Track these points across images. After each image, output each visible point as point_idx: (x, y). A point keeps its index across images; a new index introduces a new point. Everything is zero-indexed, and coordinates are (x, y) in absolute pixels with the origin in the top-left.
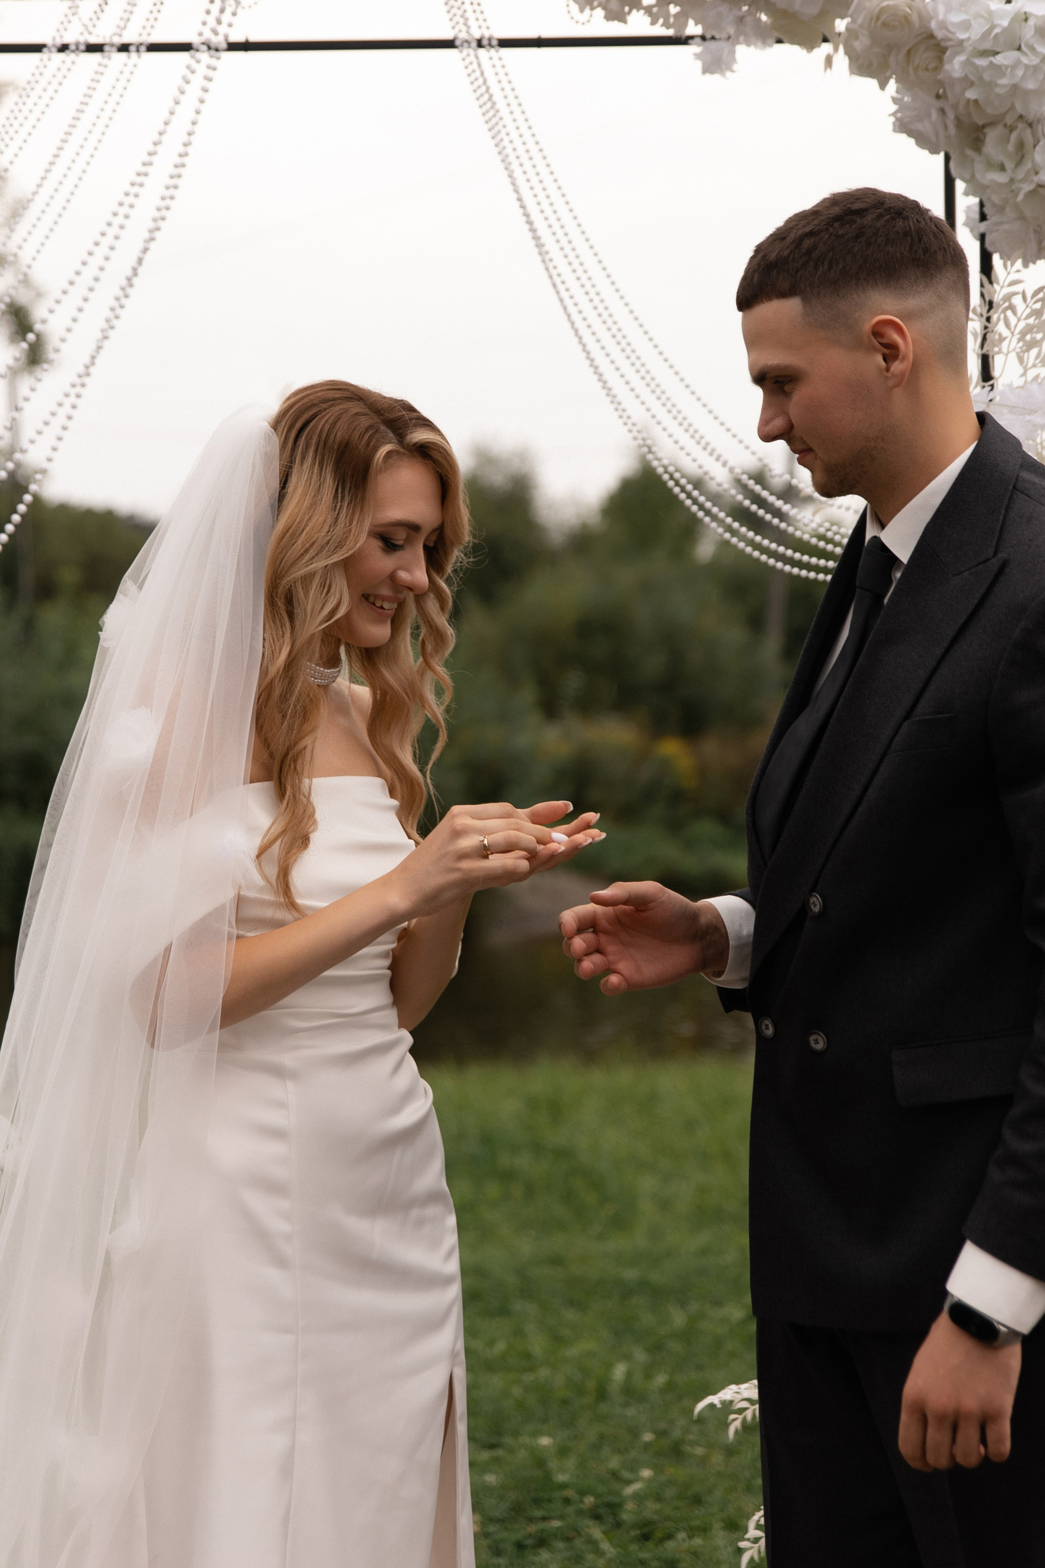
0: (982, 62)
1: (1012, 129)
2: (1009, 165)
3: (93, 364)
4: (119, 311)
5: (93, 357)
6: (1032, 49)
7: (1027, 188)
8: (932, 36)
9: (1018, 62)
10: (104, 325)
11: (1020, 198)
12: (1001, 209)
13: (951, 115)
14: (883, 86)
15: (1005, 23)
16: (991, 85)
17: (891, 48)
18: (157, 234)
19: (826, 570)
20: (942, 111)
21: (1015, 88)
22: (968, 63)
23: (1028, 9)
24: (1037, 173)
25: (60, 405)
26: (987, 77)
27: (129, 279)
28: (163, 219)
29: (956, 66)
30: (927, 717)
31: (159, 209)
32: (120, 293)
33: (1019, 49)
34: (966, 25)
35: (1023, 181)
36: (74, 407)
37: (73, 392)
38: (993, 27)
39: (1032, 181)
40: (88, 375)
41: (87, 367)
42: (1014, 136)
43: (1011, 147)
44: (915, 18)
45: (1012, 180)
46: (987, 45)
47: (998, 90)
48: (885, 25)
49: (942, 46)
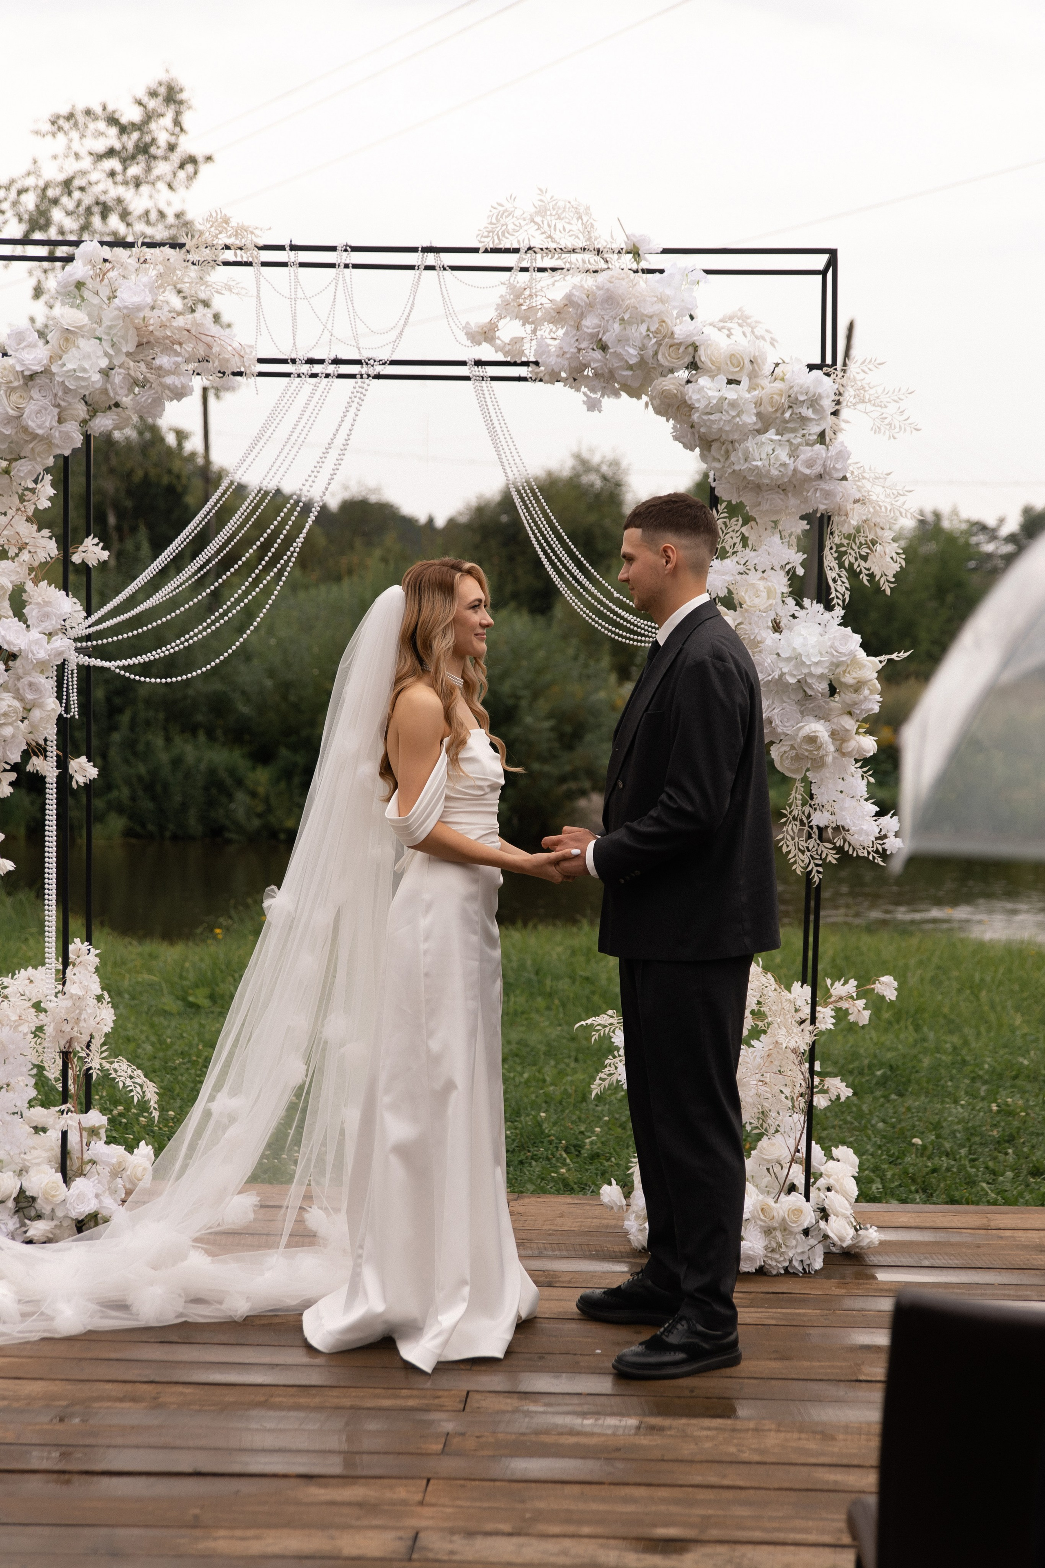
0: (705, 417)
1: (723, 444)
2: (722, 460)
6: (727, 412)
7: (730, 471)
8: (686, 402)
9: (722, 418)
12: (721, 478)
14: (668, 420)
15: (715, 402)
16: (710, 427)
17: (669, 405)
19: (649, 642)
20: (693, 433)
21: (721, 430)
22: (699, 417)
23: (726, 396)
26: (707, 424)
29: (695, 417)
33: (722, 412)
34: (698, 400)
35: (728, 467)
38: (710, 403)
39: (731, 468)
42: (723, 448)
43: (722, 452)
44: (679, 395)
45: (723, 467)
46: (708, 410)
47: (713, 430)
48: (665, 397)
49: (691, 408)
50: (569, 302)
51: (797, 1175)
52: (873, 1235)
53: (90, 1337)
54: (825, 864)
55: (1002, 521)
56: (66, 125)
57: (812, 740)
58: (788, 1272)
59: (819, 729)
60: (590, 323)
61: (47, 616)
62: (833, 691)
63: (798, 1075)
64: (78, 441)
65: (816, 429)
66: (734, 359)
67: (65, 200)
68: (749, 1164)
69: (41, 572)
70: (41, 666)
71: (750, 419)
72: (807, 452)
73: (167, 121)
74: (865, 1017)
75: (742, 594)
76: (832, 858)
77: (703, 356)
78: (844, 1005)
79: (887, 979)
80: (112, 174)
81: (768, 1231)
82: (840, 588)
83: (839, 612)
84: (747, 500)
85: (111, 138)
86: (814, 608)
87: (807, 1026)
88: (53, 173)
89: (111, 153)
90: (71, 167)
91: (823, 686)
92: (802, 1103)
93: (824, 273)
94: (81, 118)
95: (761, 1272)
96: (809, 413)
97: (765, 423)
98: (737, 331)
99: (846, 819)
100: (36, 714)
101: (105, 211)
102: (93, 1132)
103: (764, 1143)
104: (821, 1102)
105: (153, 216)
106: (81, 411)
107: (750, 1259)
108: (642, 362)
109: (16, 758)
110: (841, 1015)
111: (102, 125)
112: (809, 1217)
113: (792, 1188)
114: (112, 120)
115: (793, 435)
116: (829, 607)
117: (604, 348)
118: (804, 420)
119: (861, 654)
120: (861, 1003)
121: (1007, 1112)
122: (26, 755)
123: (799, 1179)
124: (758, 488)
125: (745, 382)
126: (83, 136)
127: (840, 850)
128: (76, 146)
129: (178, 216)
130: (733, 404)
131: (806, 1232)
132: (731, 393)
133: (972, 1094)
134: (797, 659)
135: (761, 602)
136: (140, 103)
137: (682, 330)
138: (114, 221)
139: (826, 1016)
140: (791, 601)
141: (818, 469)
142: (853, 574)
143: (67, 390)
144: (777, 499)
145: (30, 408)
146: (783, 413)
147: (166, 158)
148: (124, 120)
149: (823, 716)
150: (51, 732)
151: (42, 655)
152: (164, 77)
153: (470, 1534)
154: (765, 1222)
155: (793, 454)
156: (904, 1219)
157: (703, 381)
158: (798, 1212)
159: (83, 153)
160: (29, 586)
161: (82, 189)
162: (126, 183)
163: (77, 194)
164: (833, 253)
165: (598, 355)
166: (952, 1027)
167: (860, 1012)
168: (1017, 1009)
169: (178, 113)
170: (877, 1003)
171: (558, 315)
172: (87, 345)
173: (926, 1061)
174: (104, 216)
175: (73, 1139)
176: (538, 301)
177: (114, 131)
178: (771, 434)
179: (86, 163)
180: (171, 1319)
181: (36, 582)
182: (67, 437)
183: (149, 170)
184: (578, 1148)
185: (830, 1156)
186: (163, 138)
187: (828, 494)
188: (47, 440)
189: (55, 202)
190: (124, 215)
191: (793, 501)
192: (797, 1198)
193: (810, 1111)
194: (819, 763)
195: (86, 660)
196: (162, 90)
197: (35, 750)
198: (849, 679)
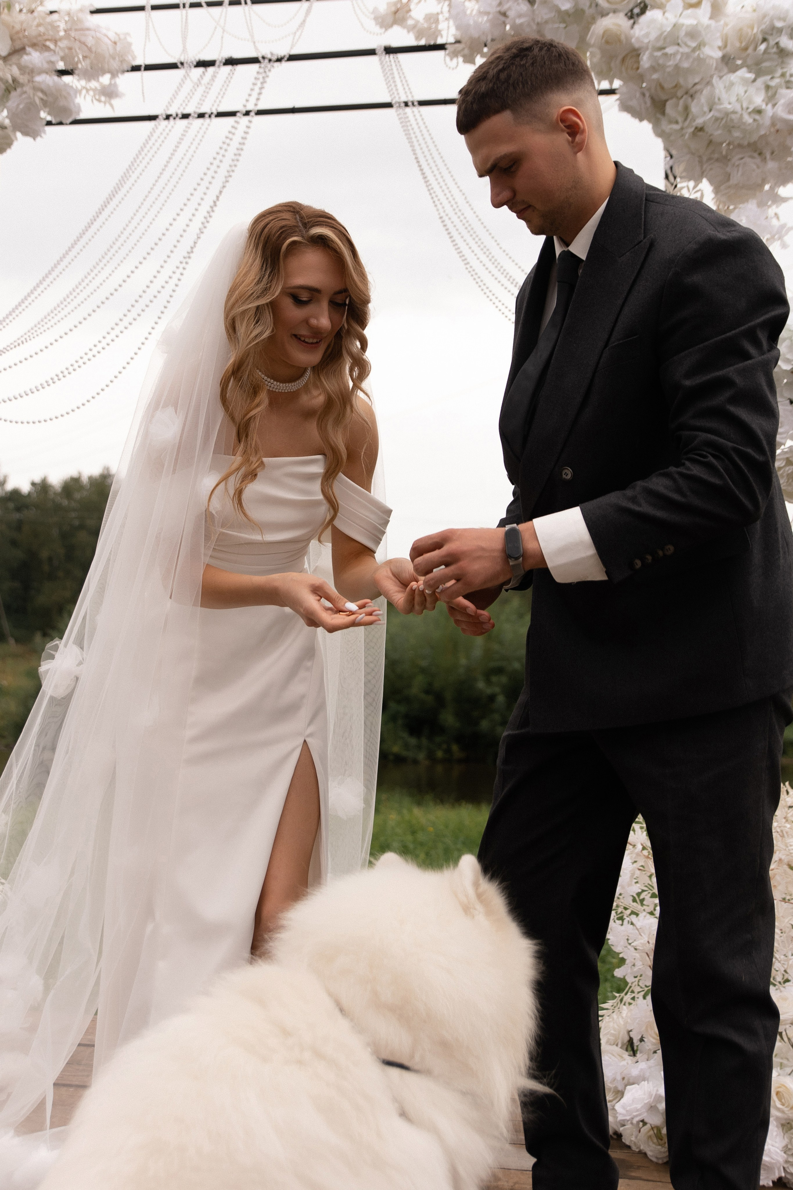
0: (658, 54)
1: (681, 93)
2: (680, 120)
3: (195, 246)
4: (206, 224)
5: (195, 243)
7: (691, 131)
8: (633, 47)
9: (678, 51)
10: (198, 231)
11: (687, 136)
13: (647, 95)
15: (669, 29)
16: (663, 67)
17: (611, 58)
18: (230, 179)
21: (677, 67)
22: (651, 56)
23: (683, 23)
24: (695, 120)
25: (174, 273)
26: (661, 62)
27: (215, 202)
28: (233, 171)
29: (645, 61)
30: (621, 342)
31: (230, 166)
32: (207, 215)
33: (678, 44)
34: (647, 35)
35: (687, 127)
36: (182, 274)
37: (184, 261)
39: (692, 126)
40: (192, 252)
41: (192, 248)
42: (682, 102)
43: (681, 108)
44: (623, 37)
45: (682, 129)
46: (660, 44)
47: (668, 70)
48: (606, 41)
49: (638, 52)
71: (714, 53)
107: (770, 1169)
115: (769, 77)
132: (689, 19)
146: (755, 49)
154: (783, 1112)
155: (771, 97)
178: (742, 74)
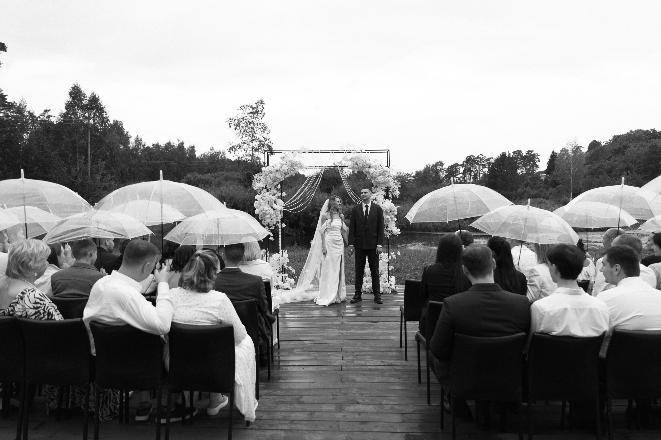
49: (370, 173)
50: (352, 158)
51: (387, 280)
52: (398, 288)
53: (291, 303)
54: (390, 236)
55: (412, 173)
56: (243, 108)
57: (388, 219)
58: (386, 293)
59: (389, 217)
60: (355, 161)
61: (279, 203)
62: (390, 212)
63: (387, 266)
64: (284, 179)
65: (387, 175)
66: (376, 166)
67: (243, 121)
68: (380, 279)
69: (278, 197)
70: (279, 211)
71: (378, 174)
72: (386, 179)
73: (261, 107)
74: (395, 258)
75: (377, 198)
76: (391, 235)
77: (371, 165)
78: (392, 256)
79: (399, 252)
80: (251, 116)
81: (383, 288)
82: (391, 197)
83: (391, 200)
84: (378, 185)
85: (251, 110)
86: (387, 200)
87: (388, 259)
88: (240, 116)
89: (251, 113)
90: (244, 115)
91: (389, 211)
92: (387, 270)
93: (387, 152)
94: (245, 107)
95: (382, 293)
96: (386, 173)
97: (380, 175)
98: (376, 162)
99: (392, 229)
100: (278, 217)
101: (250, 123)
102: (286, 277)
103: (382, 275)
104: (390, 269)
105: (259, 124)
106: (284, 175)
108: (363, 166)
109: (275, 224)
110: (392, 257)
111: (249, 108)
112: (389, 286)
113: (386, 282)
114: (251, 107)
115: (384, 176)
116: (390, 200)
117: (357, 164)
118: (385, 174)
119: (394, 206)
120: (395, 256)
121: (416, 274)
122: (276, 223)
123: (387, 281)
124: (379, 183)
125: (377, 169)
126: (246, 110)
127: (392, 234)
128: (245, 112)
129: (263, 124)
130: (376, 172)
131: (388, 288)
132: (375, 171)
133: (410, 272)
134: (385, 207)
135: (380, 199)
136: (256, 104)
137: (368, 162)
138: (252, 125)
139: (390, 257)
140: (384, 199)
141: (388, 181)
142: (393, 195)
143: (282, 172)
144: (382, 185)
145: (277, 175)
146: (382, 173)
147: (261, 114)
148: (253, 107)
149: (389, 215)
150: (280, 220)
151: (279, 209)
152: (261, 99)
153: (349, 322)
155: (384, 179)
156: (402, 287)
157: (371, 169)
158: (387, 285)
159: (246, 113)
160: (277, 199)
161: (246, 119)
162: (253, 118)
163: (245, 120)
164: (389, 150)
165: (356, 165)
166: (406, 263)
167: (395, 257)
168: (417, 260)
169: (263, 106)
170: (397, 255)
171: (351, 160)
172: (285, 166)
173: (403, 268)
174: (250, 124)
175: (284, 278)
176: (347, 158)
177: (251, 109)
178: (381, 176)
179: (247, 115)
180: (302, 301)
181: (278, 199)
182: (282, 178)
183: (257, 116)
184: (350, 281)
185: (391, 277)
186: (260, 110)
187: (389, 184)
188: (279, 179)
189: (241, 122)
190: (253, 124)
191: (384, 185)
192: (387, 283)
193: (388, 271)
194: (389, 222)
195: (285, 210)
196: (260, 102)
197: (278, 222)
198: (393, 210)
